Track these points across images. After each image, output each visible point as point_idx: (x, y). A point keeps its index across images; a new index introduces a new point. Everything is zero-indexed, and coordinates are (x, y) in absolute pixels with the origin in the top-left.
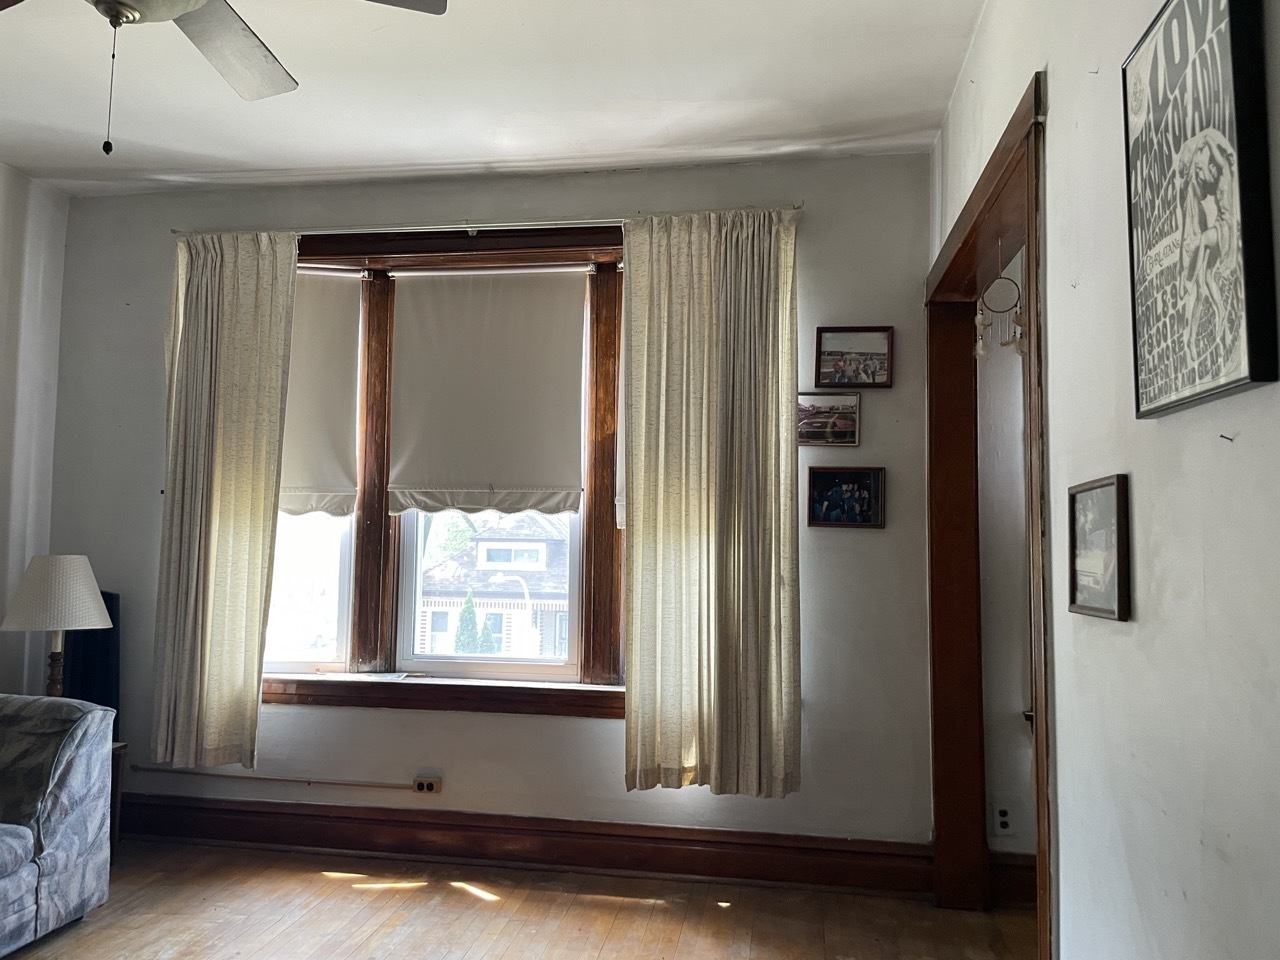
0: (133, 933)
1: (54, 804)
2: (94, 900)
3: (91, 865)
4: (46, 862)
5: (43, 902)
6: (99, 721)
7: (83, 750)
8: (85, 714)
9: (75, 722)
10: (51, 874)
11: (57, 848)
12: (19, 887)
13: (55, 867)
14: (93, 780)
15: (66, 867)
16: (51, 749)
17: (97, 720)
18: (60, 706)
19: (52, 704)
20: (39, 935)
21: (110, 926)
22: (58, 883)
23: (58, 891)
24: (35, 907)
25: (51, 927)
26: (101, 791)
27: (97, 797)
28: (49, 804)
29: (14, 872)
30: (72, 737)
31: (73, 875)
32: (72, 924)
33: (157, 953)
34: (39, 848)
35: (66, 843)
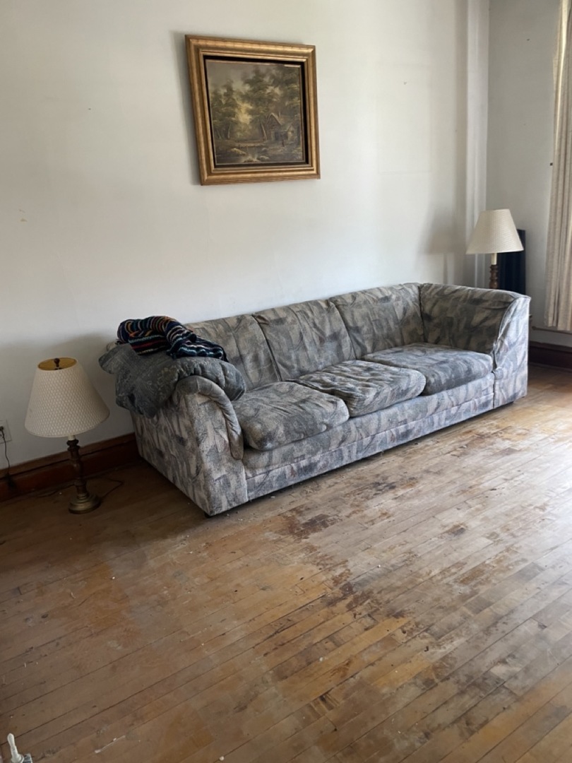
0: (541, 413)
1: (501, 345)
2: (520, 394)
3: (519, 377)
4: (498, 373)
5: (497, 392)
6: (522, 304)
7: (515, 318)
8: (515, 299)
9: (510, 303)
10: (500, 379)
11: (503, 366)
12: (486, 384)
13: (502, 376)
14: (520, 334)
15: (507, 377)
16: (499, 317)
17: (521, 302)
18: (502, 295)
19: (498, 294)
20: (495, 407)
21: (528, 408)
22: (503, 384)
23: (502, 387)
24: (493, 394)
25: (501, 404)
26: (523, 340)
27: (522, 343)
28: (499, 345)
29: (484, 376)
30: (509, 311)
31: (510, 381)
32: (508, 405)
33: (555, 425)
34: (495, 366)
35: (507, 365)
